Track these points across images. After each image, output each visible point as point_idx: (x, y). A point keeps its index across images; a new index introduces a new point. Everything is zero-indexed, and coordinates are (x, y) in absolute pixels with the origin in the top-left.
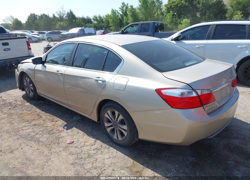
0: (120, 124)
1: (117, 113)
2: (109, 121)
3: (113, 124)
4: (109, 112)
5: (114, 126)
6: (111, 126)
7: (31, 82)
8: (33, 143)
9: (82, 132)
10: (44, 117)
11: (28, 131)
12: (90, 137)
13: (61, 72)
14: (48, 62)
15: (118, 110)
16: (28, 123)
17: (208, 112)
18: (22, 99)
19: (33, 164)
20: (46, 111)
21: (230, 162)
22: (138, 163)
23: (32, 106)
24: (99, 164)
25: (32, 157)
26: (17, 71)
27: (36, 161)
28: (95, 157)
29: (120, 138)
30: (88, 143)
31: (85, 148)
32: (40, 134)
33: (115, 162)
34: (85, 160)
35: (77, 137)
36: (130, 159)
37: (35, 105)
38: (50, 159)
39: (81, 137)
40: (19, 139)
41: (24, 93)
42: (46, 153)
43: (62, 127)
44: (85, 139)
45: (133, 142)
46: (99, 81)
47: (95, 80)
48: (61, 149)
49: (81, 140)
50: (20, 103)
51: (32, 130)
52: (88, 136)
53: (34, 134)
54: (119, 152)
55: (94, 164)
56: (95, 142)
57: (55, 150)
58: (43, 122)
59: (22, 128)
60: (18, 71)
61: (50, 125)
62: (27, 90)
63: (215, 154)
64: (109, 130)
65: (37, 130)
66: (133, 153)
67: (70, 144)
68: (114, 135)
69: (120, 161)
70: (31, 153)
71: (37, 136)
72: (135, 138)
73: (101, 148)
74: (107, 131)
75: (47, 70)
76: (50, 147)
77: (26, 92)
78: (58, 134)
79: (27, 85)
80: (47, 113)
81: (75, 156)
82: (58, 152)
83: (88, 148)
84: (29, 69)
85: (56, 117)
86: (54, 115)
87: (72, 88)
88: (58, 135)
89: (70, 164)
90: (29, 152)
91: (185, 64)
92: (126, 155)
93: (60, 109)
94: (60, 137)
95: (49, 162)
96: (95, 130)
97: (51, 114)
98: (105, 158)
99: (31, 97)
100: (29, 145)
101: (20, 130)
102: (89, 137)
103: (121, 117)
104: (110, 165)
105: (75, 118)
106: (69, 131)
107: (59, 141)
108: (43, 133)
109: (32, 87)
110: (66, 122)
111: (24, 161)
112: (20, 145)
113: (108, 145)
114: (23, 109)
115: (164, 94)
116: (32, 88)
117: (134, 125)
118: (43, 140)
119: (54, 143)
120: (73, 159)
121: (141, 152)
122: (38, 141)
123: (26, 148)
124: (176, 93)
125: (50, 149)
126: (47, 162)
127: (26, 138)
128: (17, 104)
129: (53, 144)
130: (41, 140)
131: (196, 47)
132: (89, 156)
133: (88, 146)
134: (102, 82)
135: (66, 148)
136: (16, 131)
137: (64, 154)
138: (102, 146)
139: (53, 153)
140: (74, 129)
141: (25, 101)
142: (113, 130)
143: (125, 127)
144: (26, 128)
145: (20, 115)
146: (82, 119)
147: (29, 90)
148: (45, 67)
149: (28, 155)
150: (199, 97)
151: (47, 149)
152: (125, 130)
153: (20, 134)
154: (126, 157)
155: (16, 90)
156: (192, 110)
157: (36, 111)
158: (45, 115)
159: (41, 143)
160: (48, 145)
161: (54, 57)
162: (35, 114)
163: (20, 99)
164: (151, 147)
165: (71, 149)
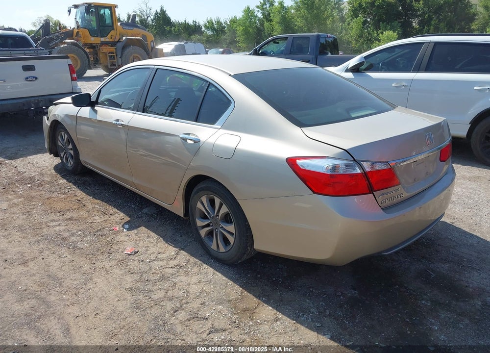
0: (223, 222)
1: (217, 201)
2: (204, 217)
3: (211, 223)
4: (204, 199)
5: (212, 226)
6: (208, 225)
7: (70, 140)
8: (63, 251)
9: (156, 235)
10: (90, 207)
11: (57, 229)
12: (170, 245)
13: (123, 123)
14: (103, 104)
15: (220, 197)
16: (59, 214)
17: (384, 205)
18: (53, 171)
19: (60, 285)
20: (95, 196)
21: (423, 302)
22: (251, 294)
23: (70, 186)
24: (178, 293)
25: (60, 275)
26: (46, 120)
27: (66, 281)
28: (173, 279)
29: (222, 249)
30: (164, 256)
31: (158, 264)
32: (79, 236)
33: (207, 291)
34: (154, 284)
35: (146, 244)
36: (237, 287)
37: (75, 184)
38: (91, 279)
39: (152, 244)
40: (41, 243)
41: (58, 161)
42: (85, 269)
43: (121, 225)
44: (160, 248)
45: (245, 257)
46: (189, 141)
47: (181, 138)
48: (113, 263)
49: (152, 250)
50: (49, 179)
51: (64, 228)
52: (167, 242)
53: (67, 234)
54: (218, 273)
55: (169, 293)
56: (177, 254)
57: (102, 265)
58: (86, 215)
59: (48, 224)
60: (48, 120)
61: (99, 221)
62: (62, 154)
63: (397, 286)
64: (203, 232)
65: (74, 228)
66: (243, 277)
67: (130, 254)
68: (212, 242)
69: (218, 289)
70: (58, 267)
71: (72, 238)
72: (249, 248)
73: (186, 265)
74: (199, 234)
75: (99, 118)
76: (94, 259)
77: (62, 159)
78: (111, 237)
79: (63, 145)
80: (96, 199)
81: (137, 277)
82: (107, 267)
83: (163, 263)
84: (67, 116)
85: (111, 207)
86: (108, 203)
87: (150, 155)
88: (110, 239)
89: (126, 289)
90: (55, 265)
91: (351, 114)
92: (231, 279)
93: (122, 194)
94: (115, 241)
95: (88, 285)
96: (180, 233)
97: (103, 201)
98: (192, 283)
99: (70, 169)
100: (57, 253)
101: (43, 226)
102: (167, 245)
103: (225, 209)
104: (198, 294)
105: (145, 210)
106: (133, 232)
107: (112, 250)
108: (84, 234)
109: (71, 149)
110: (130, 217)
111: (44, 280)
112: (41, 252)
113: (200, 260)
114: (54, 190)
115: (302, 168)
116: (72, 152)
117: (247, 223)
118: (82, 246)
119: (102, 251)
120: (132, 282)
121: (259, 276)
122: (74, 247)
123: (51, 258)
124: (323, 166)
125: (94, 262)
126: (85, 284)
127: (52, 240)
128: (43, 181)
129: (99, 253)
130: (79, 245)
131: (393, 85)
132: (163, 278)
133: (163, 260)
134: (193, 142)
135: (122, 262)
136: (35, 228)
137: (118, 271)
138: (188, 262)
139: (98, 269)
140: (143, 229)
141: (58, 176)
142: (210, 234)
143: (231, 228)
144: (54, 224)
145: (47, 200)
146: (158, 212)
147: (66, 156)
148: (96, 111)
149: (52, 271)
150: (365, 174)
151: (88, 261)
152: (231, 234)
153: (43, 234)
154: (231, 283)
155: (45, 155)
156: (355, 199)
157: (77, 194)
158: (91, 203)
159: (78, 251)
160: (91, 256)
161: (113, 95)
162: (73, 199)
163: (49, 173)
164: (279, 268)
165: (131, 263)
